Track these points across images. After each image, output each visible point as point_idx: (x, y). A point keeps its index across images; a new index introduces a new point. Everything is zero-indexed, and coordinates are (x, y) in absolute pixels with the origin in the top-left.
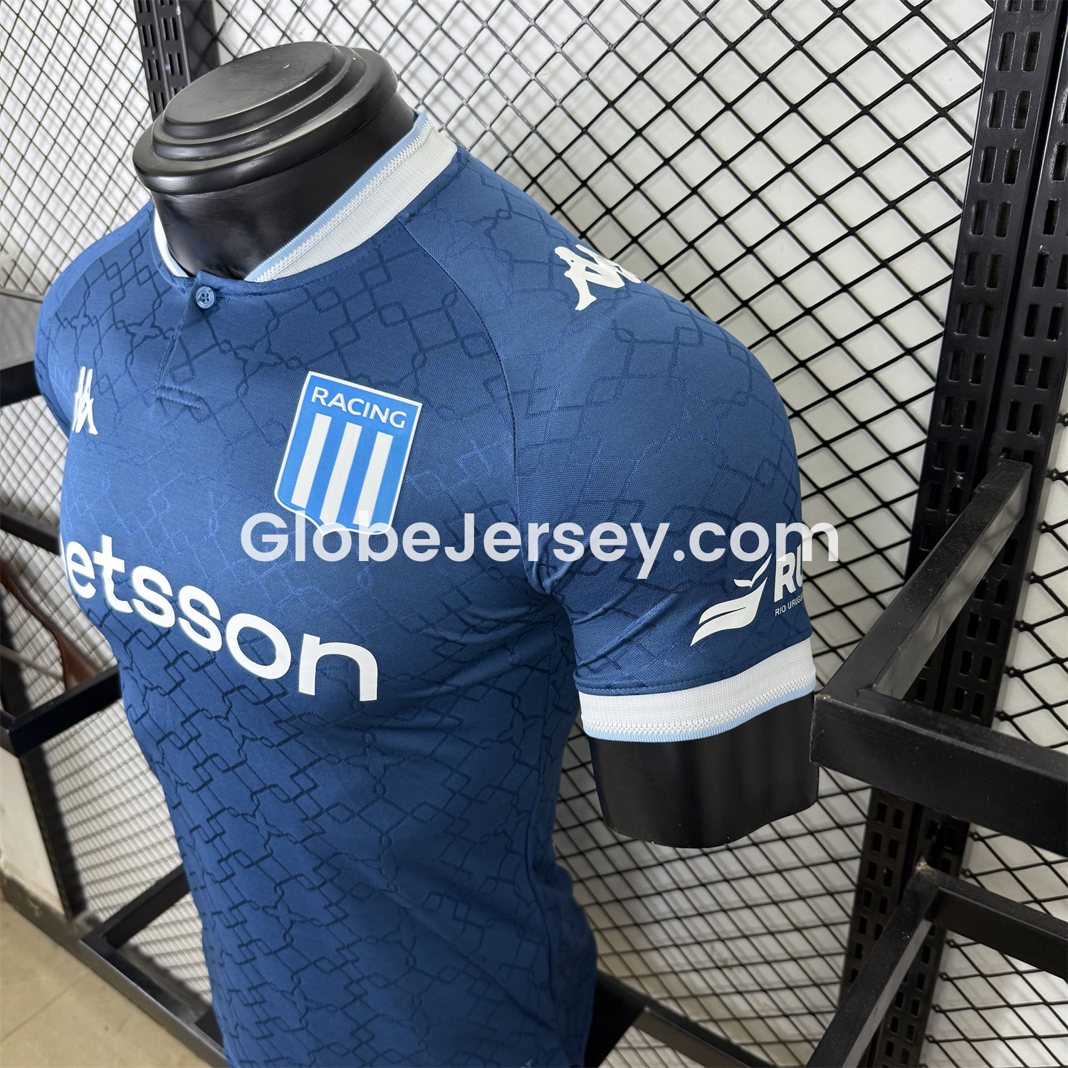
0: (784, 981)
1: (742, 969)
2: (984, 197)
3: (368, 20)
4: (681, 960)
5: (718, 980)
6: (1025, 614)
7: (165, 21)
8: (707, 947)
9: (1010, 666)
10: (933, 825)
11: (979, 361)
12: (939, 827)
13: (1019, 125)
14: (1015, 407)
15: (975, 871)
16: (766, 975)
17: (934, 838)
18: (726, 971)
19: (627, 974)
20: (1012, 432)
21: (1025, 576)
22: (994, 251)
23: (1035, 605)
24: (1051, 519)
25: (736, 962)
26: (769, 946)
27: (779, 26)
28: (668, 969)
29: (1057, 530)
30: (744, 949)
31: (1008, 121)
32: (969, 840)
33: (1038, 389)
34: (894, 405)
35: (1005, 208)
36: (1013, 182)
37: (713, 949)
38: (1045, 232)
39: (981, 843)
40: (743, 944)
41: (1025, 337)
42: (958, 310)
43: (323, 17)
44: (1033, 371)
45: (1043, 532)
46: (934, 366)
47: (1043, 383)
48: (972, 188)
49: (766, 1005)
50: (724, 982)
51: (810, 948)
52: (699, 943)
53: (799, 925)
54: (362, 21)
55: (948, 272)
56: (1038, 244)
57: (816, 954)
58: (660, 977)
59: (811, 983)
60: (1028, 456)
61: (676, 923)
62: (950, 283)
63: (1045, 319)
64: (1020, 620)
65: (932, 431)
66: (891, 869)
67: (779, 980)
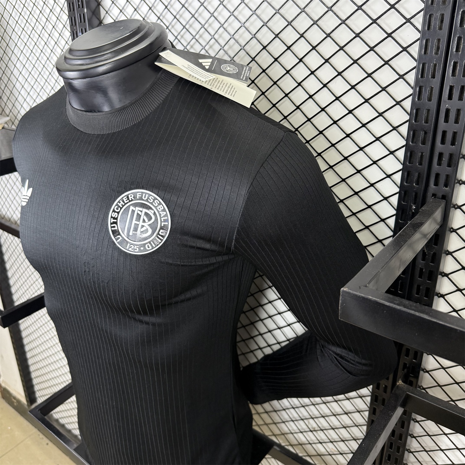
0: (340, 438)
1: (321, 432)
2: (422, 84)
3: (164, 14)
4: (295, 428)
5: (311, 437)
6: (444, 269)
7: (80, 15)
8: (306, 421)
9: (438, 292)
10: (405, 364)
11: (422, 156)
12: (408, 365)
13: (436, 53)
14: (437, 175)
15: (425, 387)
16: (332, 434)
17: (406, 370)
18: (314, 432)
19: (271, 434)
20: (436, 187)
21: (443, 251)
22: (427, 107)
23: (448, 265)
24: (455, 226)
25: (319, 429)
26: (334, 421)
27: (335, 14)
28: (289, 432)
29: (458, 231)
30: (322, 422)
31: (431, 51)
32: (421, 372)
33: (447, 168)
34: (386, 176)
35: (432, 88)
36: (434, 78)
37: (309, 422)
38: (449, 99)
39: (427, 374)
40: (322, 420)
41: (441, 145)
42: (412, 133)
43: (145, 13)
44: (445, 159)
45: (452, 232)
46: (402, 158)
47: (449, 165)
48: (417, 81)
49: (332, 449)
50: (314, 438)
51: (352, 422)
52: (302, 420)
53: (347, 411)
54: (161, 14)
55: (407, 117)
56: (446, 104)
57: (354, 425)
58: (285, 435)
59: (352, 439)
60: (444, 197)
61: (292, 410)
62: (408, 123)
63: (449, 137)
64: (442, 271)
65: (401, 187)
66: (386, 384)
67: (338, 437)
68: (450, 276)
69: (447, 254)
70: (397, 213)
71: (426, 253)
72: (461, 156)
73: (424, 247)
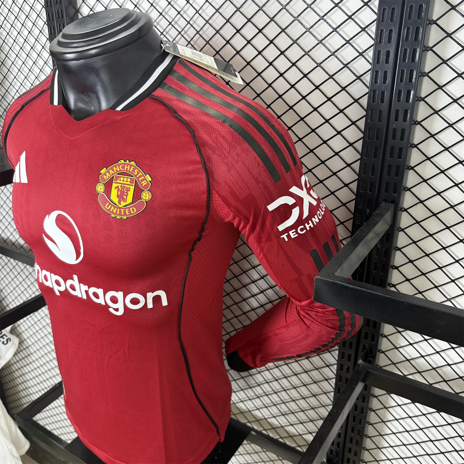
0: (309, 419)
1: (292, 415)
2: (373, 108)
4: (268, 413)
5: (282, 421)
6: (395, 263)
8: (278, 406)
9: (390, 283)
11: (373, 168)
12: (366, 347)
13: (384, 83)
14: (387, 184)
15: (381, 366)
16: (302, 416)
17: (365, 351)
18: (286, 416)
20: (387, 193)
21: (393, 248)
22: (377, 127)
23: (398, 259)
24: (403, 227)
25: (290, 412)
26: (303, 403)
28: (263, 418)
29: (405, 230)
30: (293, 406)
31: (380, 81)
32: (378, 353)
33: (395, 177)
34: (344, 185)
35: (381, 112)
36: (383, 103)
37: (281, 407)
38: (395, 121)
39: (383, 354)
40: (293, 404)
41: (390, 158)
42: (366, 149)
44: (393, 171)
45: (400, 231)
46: (357, 170)
48: (369, 104)
49: (302, 430)
50: (285, 421)
51: (319, 403)
52: (275, 405)
53: (315, 394)
55: (362, 135)
56: (393, 125)
57: (321, 405)
58: (260, 421)
59: (320, 418)
60: (392, 202)
61: (266, 397)
62: (362, 140)
63: (396, 151)
64: (392, 265)
65: (358, 195)
66: (349, 366)
67: (307, 418)
68: (400, 269)
69: (397, 250)
70: (354, 216)
71: (379, 249)
72: (406, 167)
73: (377, 244)
